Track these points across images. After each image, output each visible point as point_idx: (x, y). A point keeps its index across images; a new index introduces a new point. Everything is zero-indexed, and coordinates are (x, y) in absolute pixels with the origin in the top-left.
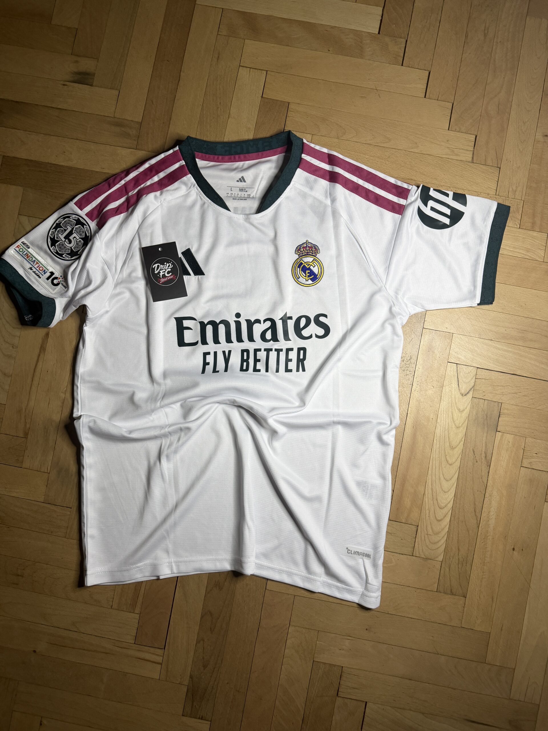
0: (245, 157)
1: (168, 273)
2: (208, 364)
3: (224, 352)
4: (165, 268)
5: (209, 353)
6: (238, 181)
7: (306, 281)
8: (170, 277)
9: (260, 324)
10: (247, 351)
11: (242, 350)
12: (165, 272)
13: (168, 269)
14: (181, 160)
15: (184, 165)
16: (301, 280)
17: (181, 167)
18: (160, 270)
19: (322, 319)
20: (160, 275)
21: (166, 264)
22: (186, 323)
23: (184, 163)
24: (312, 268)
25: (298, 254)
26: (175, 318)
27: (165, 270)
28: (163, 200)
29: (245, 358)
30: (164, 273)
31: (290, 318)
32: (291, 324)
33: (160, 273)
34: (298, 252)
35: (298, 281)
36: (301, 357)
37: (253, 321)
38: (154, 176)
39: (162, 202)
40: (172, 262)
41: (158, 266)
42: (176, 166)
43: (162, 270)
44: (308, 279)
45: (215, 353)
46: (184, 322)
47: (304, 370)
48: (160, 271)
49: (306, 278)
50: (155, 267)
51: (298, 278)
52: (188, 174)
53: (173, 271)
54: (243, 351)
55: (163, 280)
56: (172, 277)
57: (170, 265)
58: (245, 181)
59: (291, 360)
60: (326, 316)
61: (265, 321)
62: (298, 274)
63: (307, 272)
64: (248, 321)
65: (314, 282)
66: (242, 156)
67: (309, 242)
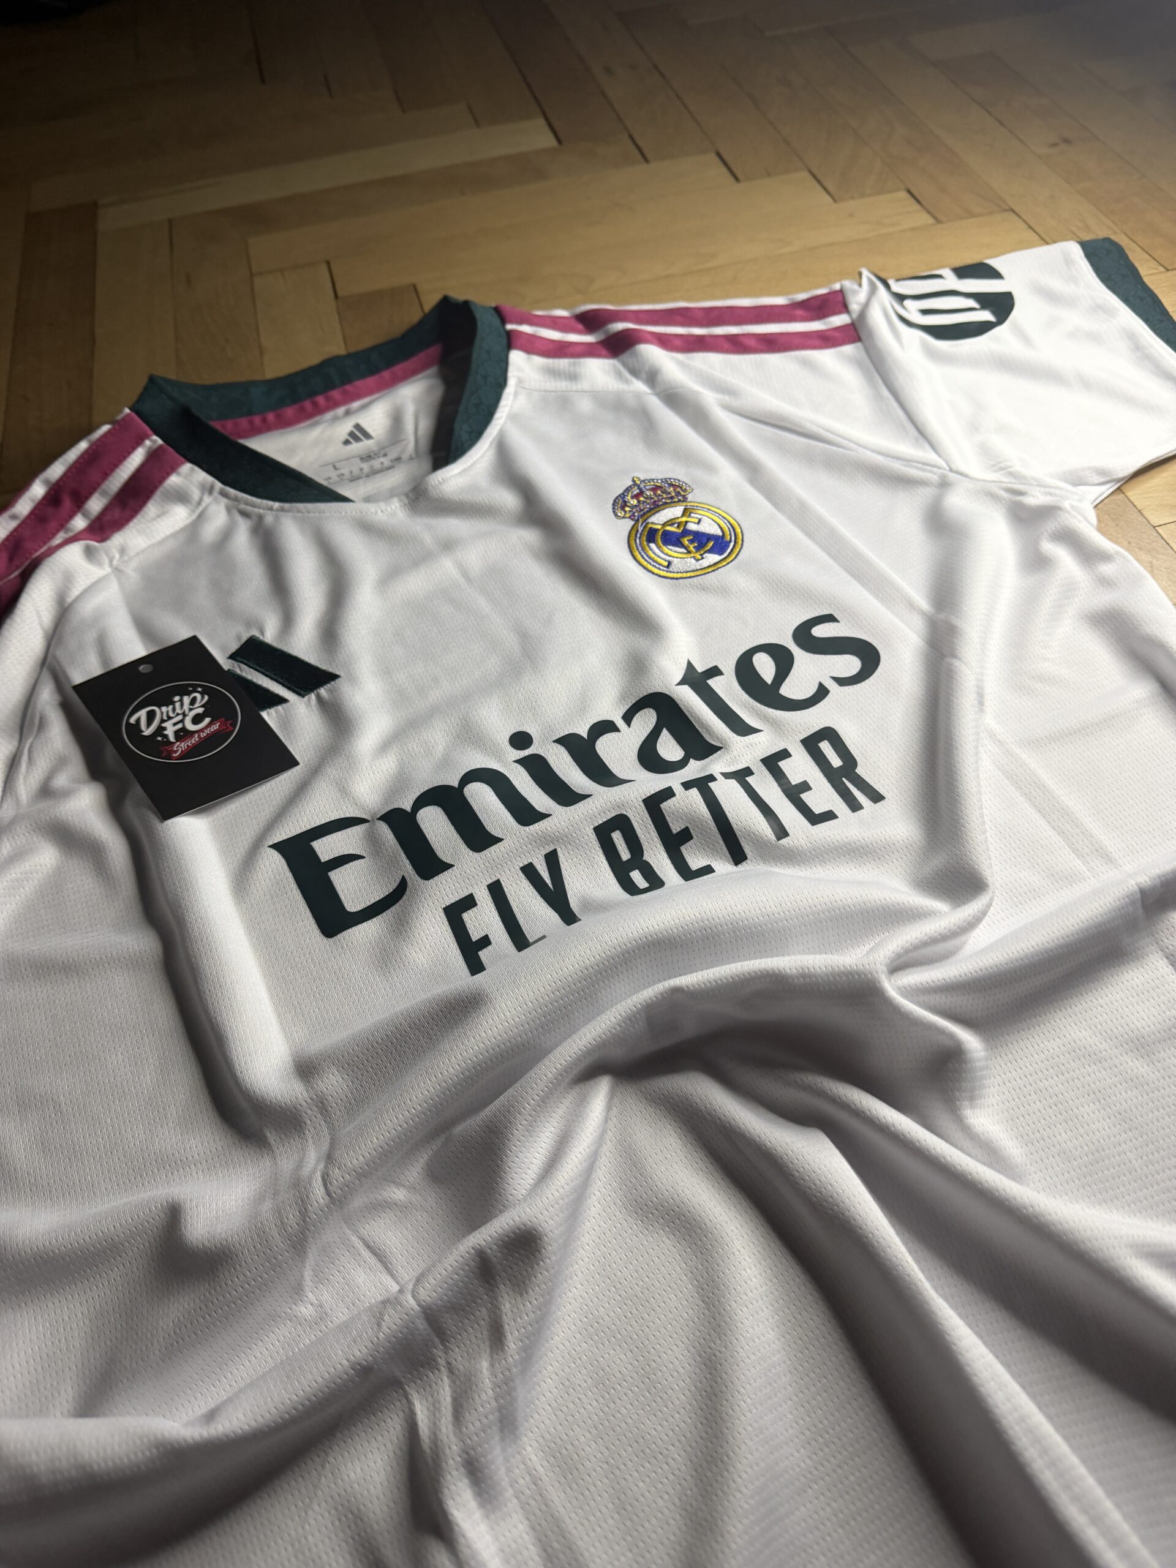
0: (346, 393)
1: (197, 720)
2: (485, 941)
3: (529, 871)
4: (178, 710)
5: (469, 902)
6: (347, 442)
7: (698, 560)
8: (207, 731)
9: (618, 730)
10: (621, 822)
11: (596, 829)
12: (182, 721)
13: (191, 710)
14: (147, 437)
15: (161, 447)
16: (677, 564)
17: (153, 456)
18: (163, 721)
19: (819, 631)
20: (166, 736)
21: (181, 701)
22: (326, 848)
23: (160, 442)
24: (692, 527)
25: (628, 515)
26: (274, 846)
27: (180, 718)
28: (117, 556)
29: (625, 855)
30: (180, 726)
31: (715, 672)
32: (726, 687)
33: (165, 729)
34: (625, 512)
35: (674, 572)
36: (836, 762)
37: (585, 736)
38: (71, 516)
39: (115, 562)
40: (200, 686)
41: (151, 716)
42: (137, 458)
43: (169, 718)
44: (701, 555)
45: (496, 890)
46: (317, 845)
47: (876, 797)
48: (164, 725)
49: (692, 555)
50: (138, 720)
51: (668, 567)
52: (182, 463)
53: (215, 709)
54: (603, 832)
55: (181, 747)
56: (216, 727)
57: (194, 699)
58: (368, 436)
59: (805, 787)
60: (830, 618)
61: (628, 718)
62: (659, 557)
63: (685, 541)
64: (569, 742)
65: (726, 555)
66: (335, 394)
67: (642, 479)
